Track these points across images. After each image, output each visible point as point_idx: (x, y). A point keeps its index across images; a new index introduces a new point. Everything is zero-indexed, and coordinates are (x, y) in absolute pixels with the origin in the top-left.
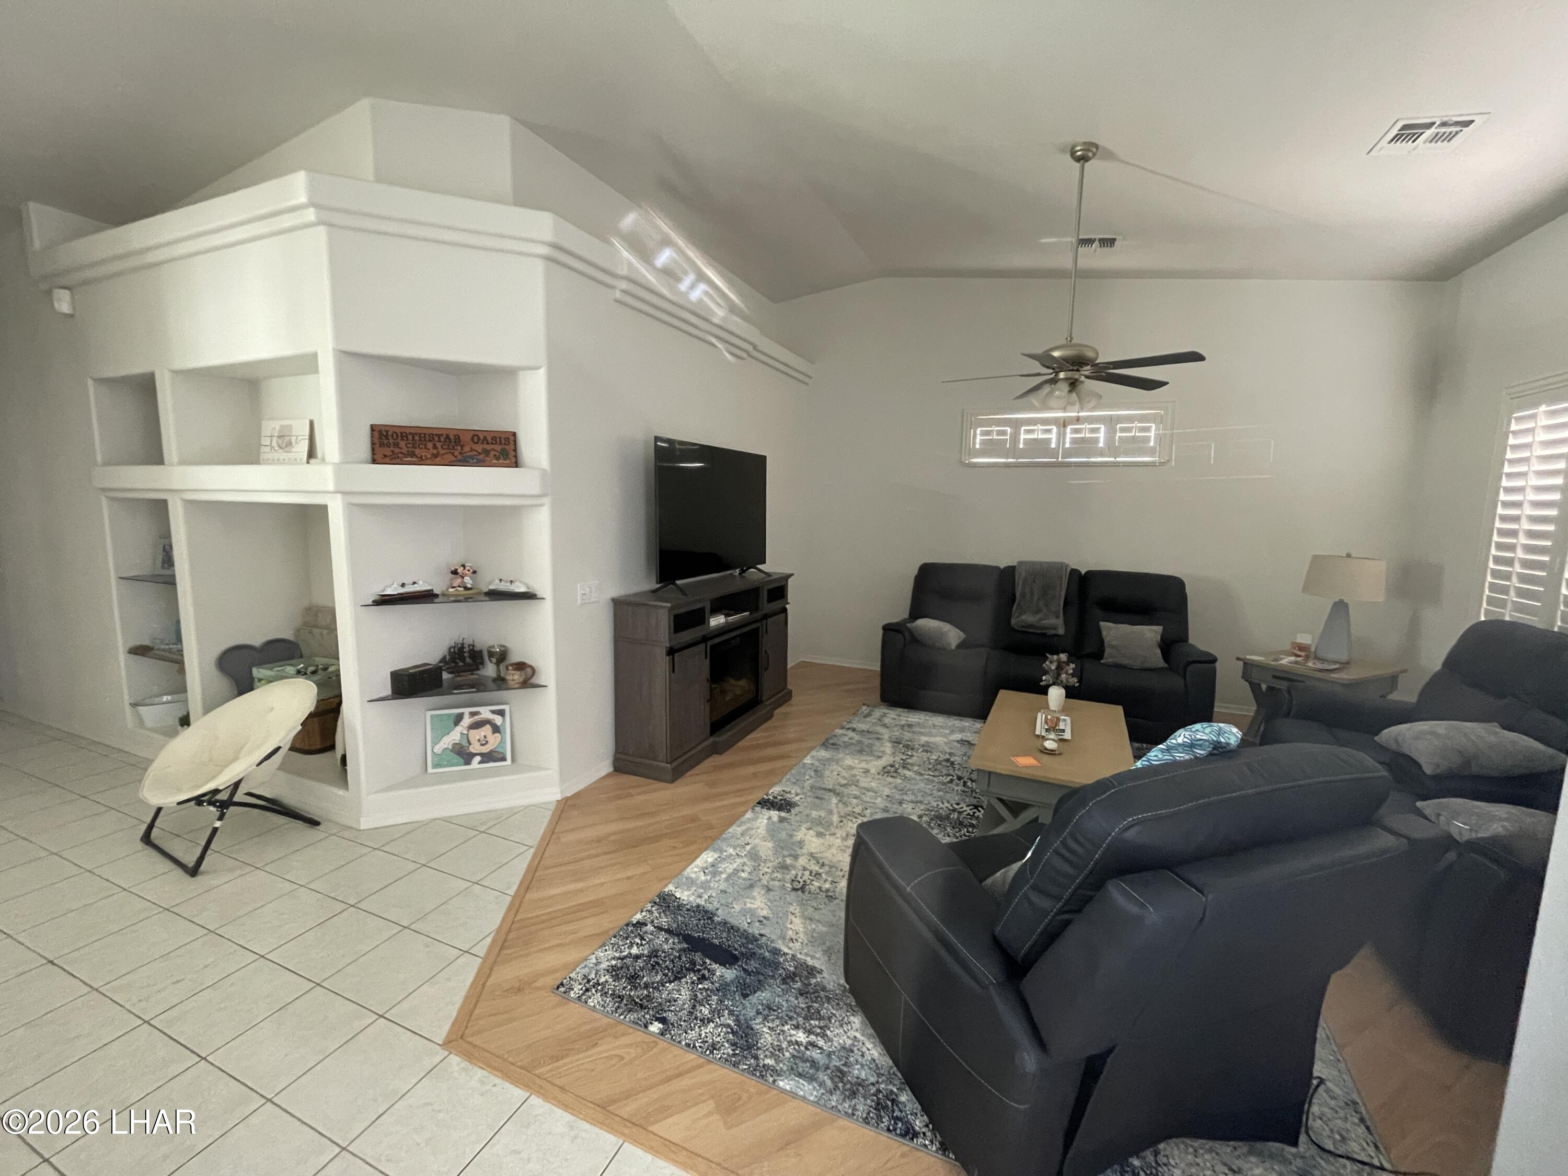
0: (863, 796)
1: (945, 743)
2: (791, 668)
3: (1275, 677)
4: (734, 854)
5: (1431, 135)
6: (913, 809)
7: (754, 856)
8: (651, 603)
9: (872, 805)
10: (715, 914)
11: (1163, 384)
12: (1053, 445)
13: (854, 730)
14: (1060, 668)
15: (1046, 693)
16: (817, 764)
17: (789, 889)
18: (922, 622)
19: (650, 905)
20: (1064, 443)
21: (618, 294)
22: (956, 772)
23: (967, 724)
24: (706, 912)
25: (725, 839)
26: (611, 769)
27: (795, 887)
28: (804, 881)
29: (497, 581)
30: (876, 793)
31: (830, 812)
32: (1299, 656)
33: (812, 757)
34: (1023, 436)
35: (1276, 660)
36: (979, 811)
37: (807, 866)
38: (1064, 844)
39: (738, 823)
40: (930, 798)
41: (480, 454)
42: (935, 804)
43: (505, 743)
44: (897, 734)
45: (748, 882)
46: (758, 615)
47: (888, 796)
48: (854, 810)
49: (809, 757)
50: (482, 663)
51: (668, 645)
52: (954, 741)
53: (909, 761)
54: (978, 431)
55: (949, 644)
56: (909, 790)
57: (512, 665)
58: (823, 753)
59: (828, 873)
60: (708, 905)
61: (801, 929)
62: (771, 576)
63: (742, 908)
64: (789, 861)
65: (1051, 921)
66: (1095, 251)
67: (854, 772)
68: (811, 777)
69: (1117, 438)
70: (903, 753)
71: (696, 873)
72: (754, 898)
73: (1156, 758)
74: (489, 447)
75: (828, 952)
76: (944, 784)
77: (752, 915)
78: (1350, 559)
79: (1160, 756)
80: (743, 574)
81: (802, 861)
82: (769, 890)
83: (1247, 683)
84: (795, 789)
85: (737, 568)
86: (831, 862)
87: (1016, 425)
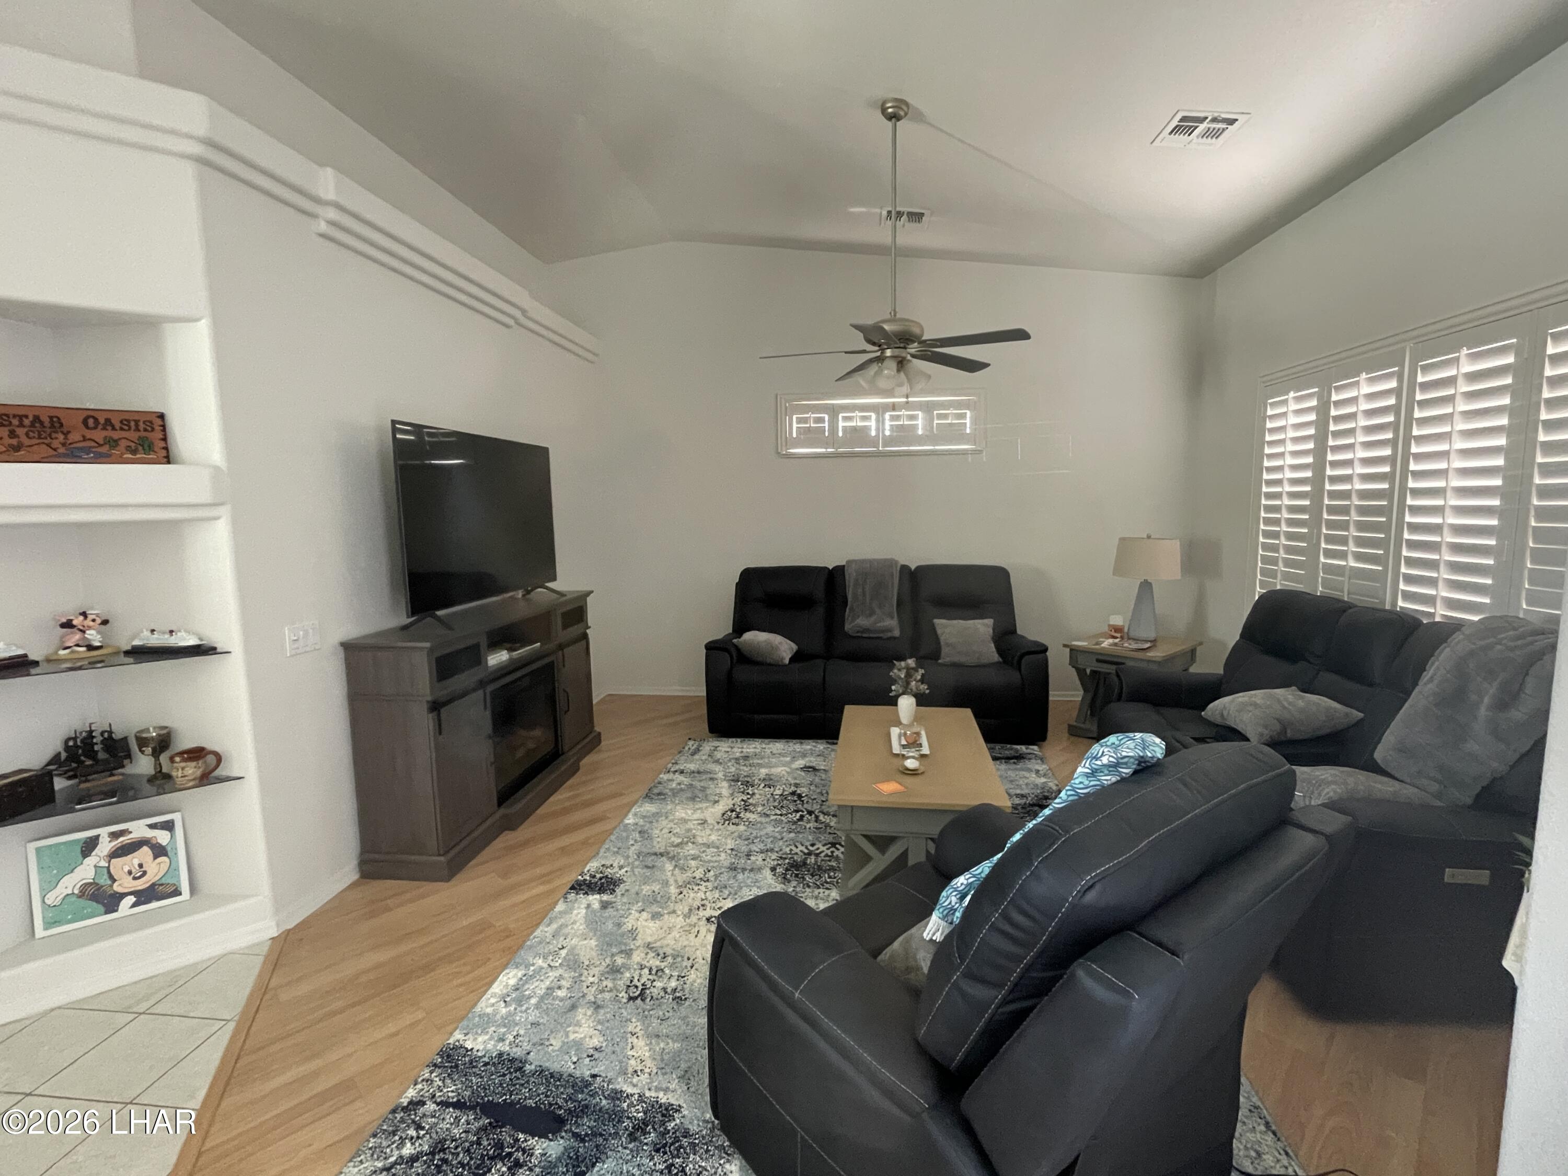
0: (704, 855)
1: (788, 773)
2: (598, 703)
3: (1098, 661)
4: (545, 965)
5: (1204, 129)
6: (764, 860)
7: (573, 963)
8: (400, 644)
9: (716, 864)
10: (526, 1061)
11: (985, 365)
12: (873, 433)
13: (682, 772)
14: (909, 675)
15: (896, 704)
16: (641, 822)
17: (625, 1000)
18: (749, 636)
19: (427, 1070)
20: (884, 430)
21: (323, 227)
22: (805, 806)
23: (809, 747)
24: (512, 1061)
25: (531, 947)
26: (355, 876)
27: (631, 995)
28: (643, 985)
29: (147, 633)
30: (718, 848)
31: (666, 883)
32: (1116, 638)
33: (635, 815)
34: (841, 424)
35: (1097, 644)
36: (838, 849)
37: (645, 963)
38: (1005, 916)
39: (546, 921)
40: (781, 843)
41: (100, 445)
42: (788, 850)
43: (177, 869)
44: (733, 769)
45: (568, 1003)
46: (551, 646)
47: (732, 850)
48: (695, 875)
49: (630, 816)
50: (129, 756)
51: (429, 698)
52: (797, 769)
53: (751, 801)
54: (794, 417)
55: (783, 659)
56: (756, 837)
57: (181, 753)
58: (649, 808)
59: (672, 966)
60: (514, 1050)
61: (647, 1054)
62: (565, 595)
63: (563, 1043)
64: (619, 960)
65: (993, 1015)
66: (904, 226)
67: (690, 825)
68: (636, 841)
69: (935, 425)
70: (743, 793)
71: (493, 1005)
72: (578, 1024)
73: (1081, 786)
74: (116, 435)
75: (685, 1077)
76: (795, 823)
77: (577, 1050)
78: (1151, 540)
79: (1086, 782)
80: (528, 596)
81: (637, 957)
82: (597, 1007)
83: (1074, 669)
84: (618, 861)
85: (519, 588)
86: (674, 949)
87: (834, 411)
